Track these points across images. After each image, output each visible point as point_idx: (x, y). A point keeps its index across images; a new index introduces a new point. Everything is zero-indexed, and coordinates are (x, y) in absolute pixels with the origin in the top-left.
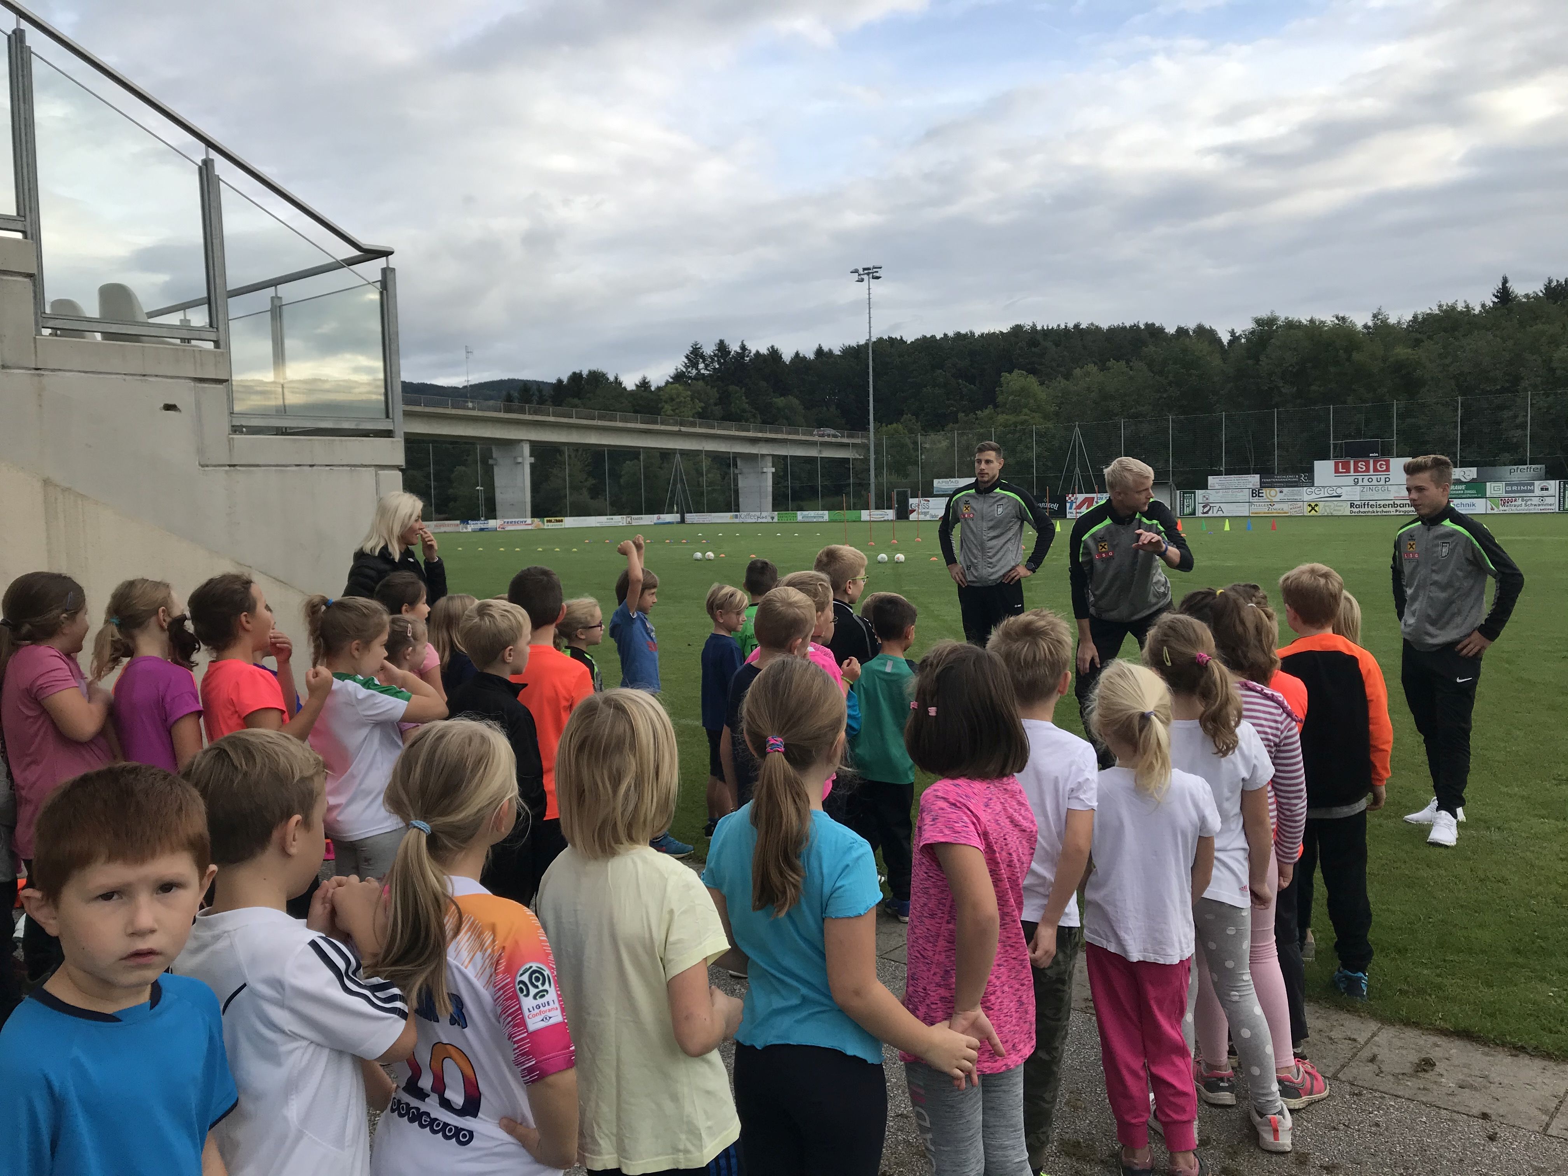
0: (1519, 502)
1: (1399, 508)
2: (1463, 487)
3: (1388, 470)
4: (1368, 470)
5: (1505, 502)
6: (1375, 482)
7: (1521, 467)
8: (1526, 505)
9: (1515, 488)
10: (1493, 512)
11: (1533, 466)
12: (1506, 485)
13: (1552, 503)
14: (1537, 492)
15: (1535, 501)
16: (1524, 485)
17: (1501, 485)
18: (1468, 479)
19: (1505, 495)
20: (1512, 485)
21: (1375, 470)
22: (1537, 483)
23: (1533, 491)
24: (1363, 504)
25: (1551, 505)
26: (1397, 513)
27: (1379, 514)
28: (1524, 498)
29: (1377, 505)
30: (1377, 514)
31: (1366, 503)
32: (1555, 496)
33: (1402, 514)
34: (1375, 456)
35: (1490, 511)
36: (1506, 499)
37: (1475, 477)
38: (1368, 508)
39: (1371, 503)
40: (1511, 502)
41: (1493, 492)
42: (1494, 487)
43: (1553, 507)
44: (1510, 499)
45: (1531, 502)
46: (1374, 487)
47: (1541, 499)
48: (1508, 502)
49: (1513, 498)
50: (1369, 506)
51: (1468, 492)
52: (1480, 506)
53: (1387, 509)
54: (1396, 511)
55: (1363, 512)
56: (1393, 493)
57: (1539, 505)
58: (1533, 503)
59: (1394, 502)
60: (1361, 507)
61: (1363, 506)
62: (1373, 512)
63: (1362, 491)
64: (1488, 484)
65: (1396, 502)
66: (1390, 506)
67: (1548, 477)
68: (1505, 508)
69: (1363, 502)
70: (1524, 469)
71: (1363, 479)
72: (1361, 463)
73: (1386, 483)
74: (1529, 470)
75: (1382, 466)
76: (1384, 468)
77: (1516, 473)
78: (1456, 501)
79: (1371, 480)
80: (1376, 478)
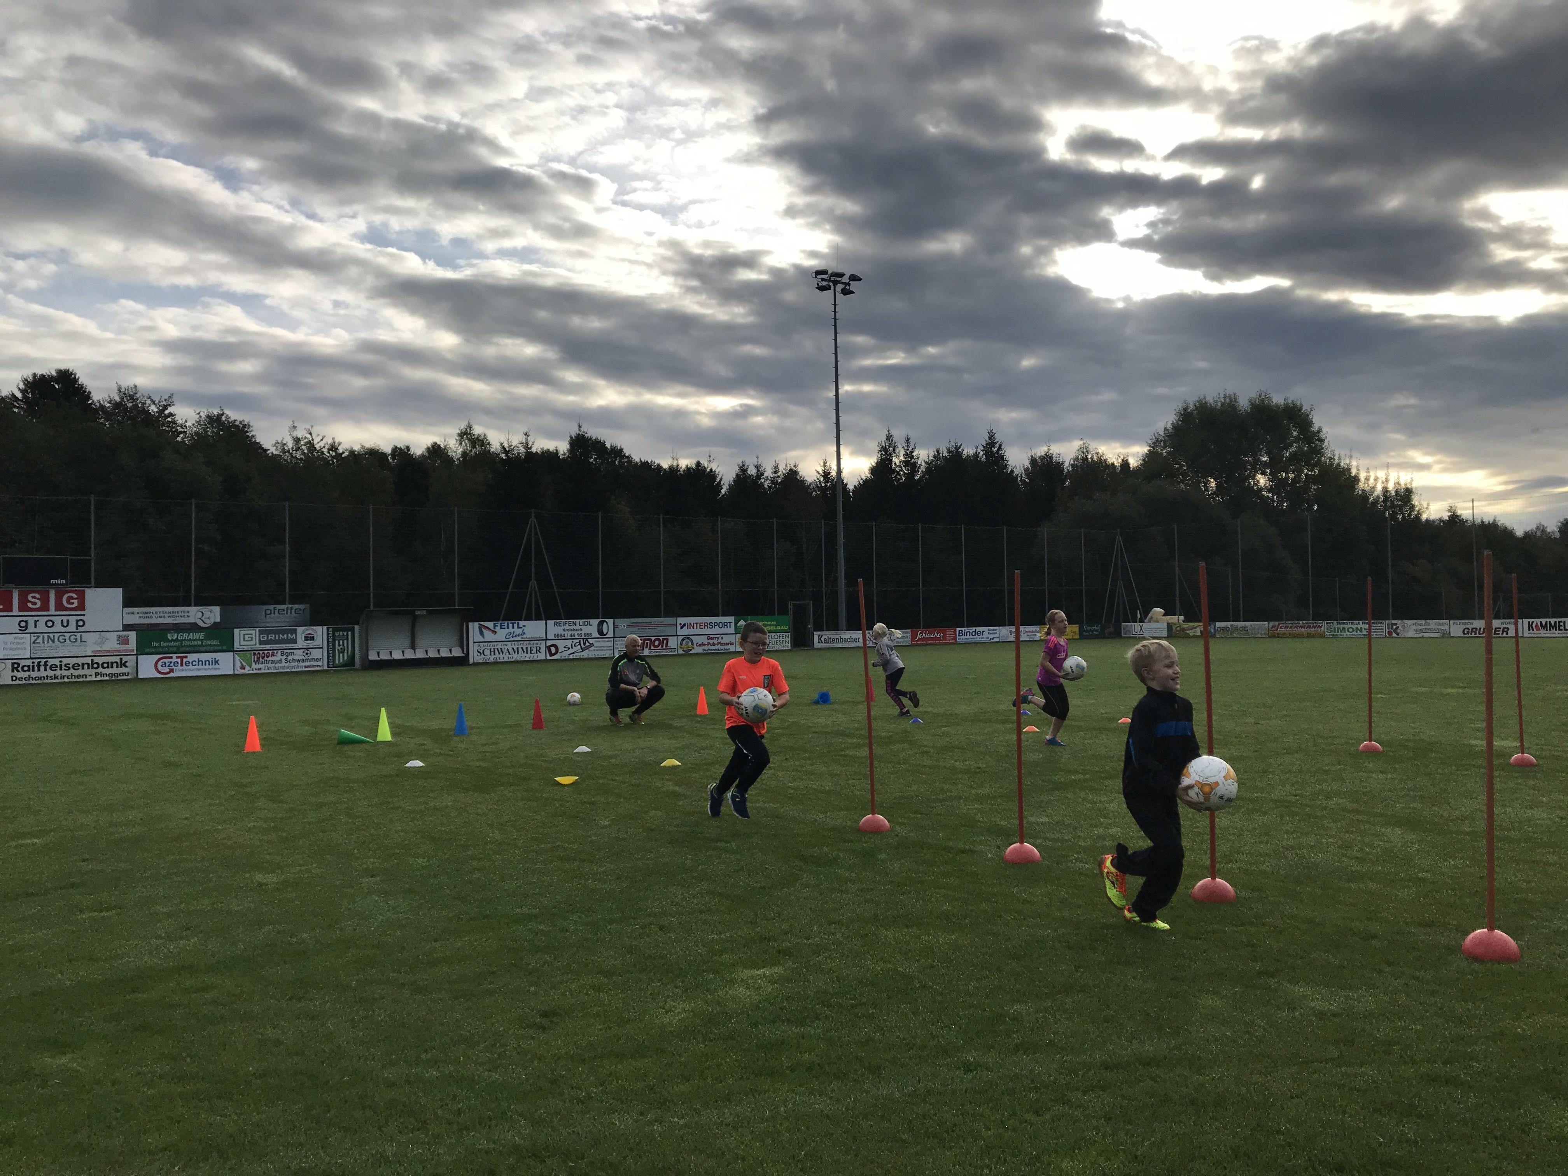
0: (278, 657)
1: (100, 670)
2: (202, 635)
3: (82, 607)
4: (45, 607)
5: (260, 656)
6: (58, 627)
7: (279, 607)
8: (287, 661)
9: (272, 637)
10: (243, 671)
11: (296, 606)
12: (261, 632)
13: (319, 656)
14: (301, 643)
15: (299, 655)
16: (283, 632)
17: (254, 632)
18: (209, 623)
19: (258, 646)
20: (268, 633)
21: (60, 607)
22: (300, 630)
23: (294, 641)
24: (36, 664)
25: (317, 660)
26: (99, 678)
27: (66, 680)
28: (285, 651)
29: (61, 665)
30: (62, 680)
31: (42, 663)
32: (322, 648)
33: (107, 678)
34: (58, 584)
35: (239, 671)
36: (261, 652)
37: (218, 620)
38: (45, 670)
39: (51, 662)
40: (268, 657)
41: (243, 643)
42: (244, 635)
43: (320, 663)
44: (266, 652)
45: (293, 656)
46: (57, 635)
47: (306, 651)
48: (263, 658)
49: (270, 652)
50: (48, 667)
51: (209, 642)
52: (226, 664)
53: (81, 672)
54: (97, 674)
55: (39, 678)
56: (91, 645)
57: (303, 661)
58: (296, 658)
59: (92, 660)
60: (33, 671)
61: (36, 668)
62: (56, 678)
63: (34, 643)
64: (236, 631)
65: (96, 660)
66: (86, 666)
67: (314, 621)
68: (260, 666)
69: (36, 661)
70: (284, 610)
71: (36, 622)
72: (33, 595)
73: (80, 629)
74: (289, 611)
75: (72, 601)
76: (76, 605)
77: (272, 615)
78: (192, 657)
79: (50, 624)
80: (62, 621)
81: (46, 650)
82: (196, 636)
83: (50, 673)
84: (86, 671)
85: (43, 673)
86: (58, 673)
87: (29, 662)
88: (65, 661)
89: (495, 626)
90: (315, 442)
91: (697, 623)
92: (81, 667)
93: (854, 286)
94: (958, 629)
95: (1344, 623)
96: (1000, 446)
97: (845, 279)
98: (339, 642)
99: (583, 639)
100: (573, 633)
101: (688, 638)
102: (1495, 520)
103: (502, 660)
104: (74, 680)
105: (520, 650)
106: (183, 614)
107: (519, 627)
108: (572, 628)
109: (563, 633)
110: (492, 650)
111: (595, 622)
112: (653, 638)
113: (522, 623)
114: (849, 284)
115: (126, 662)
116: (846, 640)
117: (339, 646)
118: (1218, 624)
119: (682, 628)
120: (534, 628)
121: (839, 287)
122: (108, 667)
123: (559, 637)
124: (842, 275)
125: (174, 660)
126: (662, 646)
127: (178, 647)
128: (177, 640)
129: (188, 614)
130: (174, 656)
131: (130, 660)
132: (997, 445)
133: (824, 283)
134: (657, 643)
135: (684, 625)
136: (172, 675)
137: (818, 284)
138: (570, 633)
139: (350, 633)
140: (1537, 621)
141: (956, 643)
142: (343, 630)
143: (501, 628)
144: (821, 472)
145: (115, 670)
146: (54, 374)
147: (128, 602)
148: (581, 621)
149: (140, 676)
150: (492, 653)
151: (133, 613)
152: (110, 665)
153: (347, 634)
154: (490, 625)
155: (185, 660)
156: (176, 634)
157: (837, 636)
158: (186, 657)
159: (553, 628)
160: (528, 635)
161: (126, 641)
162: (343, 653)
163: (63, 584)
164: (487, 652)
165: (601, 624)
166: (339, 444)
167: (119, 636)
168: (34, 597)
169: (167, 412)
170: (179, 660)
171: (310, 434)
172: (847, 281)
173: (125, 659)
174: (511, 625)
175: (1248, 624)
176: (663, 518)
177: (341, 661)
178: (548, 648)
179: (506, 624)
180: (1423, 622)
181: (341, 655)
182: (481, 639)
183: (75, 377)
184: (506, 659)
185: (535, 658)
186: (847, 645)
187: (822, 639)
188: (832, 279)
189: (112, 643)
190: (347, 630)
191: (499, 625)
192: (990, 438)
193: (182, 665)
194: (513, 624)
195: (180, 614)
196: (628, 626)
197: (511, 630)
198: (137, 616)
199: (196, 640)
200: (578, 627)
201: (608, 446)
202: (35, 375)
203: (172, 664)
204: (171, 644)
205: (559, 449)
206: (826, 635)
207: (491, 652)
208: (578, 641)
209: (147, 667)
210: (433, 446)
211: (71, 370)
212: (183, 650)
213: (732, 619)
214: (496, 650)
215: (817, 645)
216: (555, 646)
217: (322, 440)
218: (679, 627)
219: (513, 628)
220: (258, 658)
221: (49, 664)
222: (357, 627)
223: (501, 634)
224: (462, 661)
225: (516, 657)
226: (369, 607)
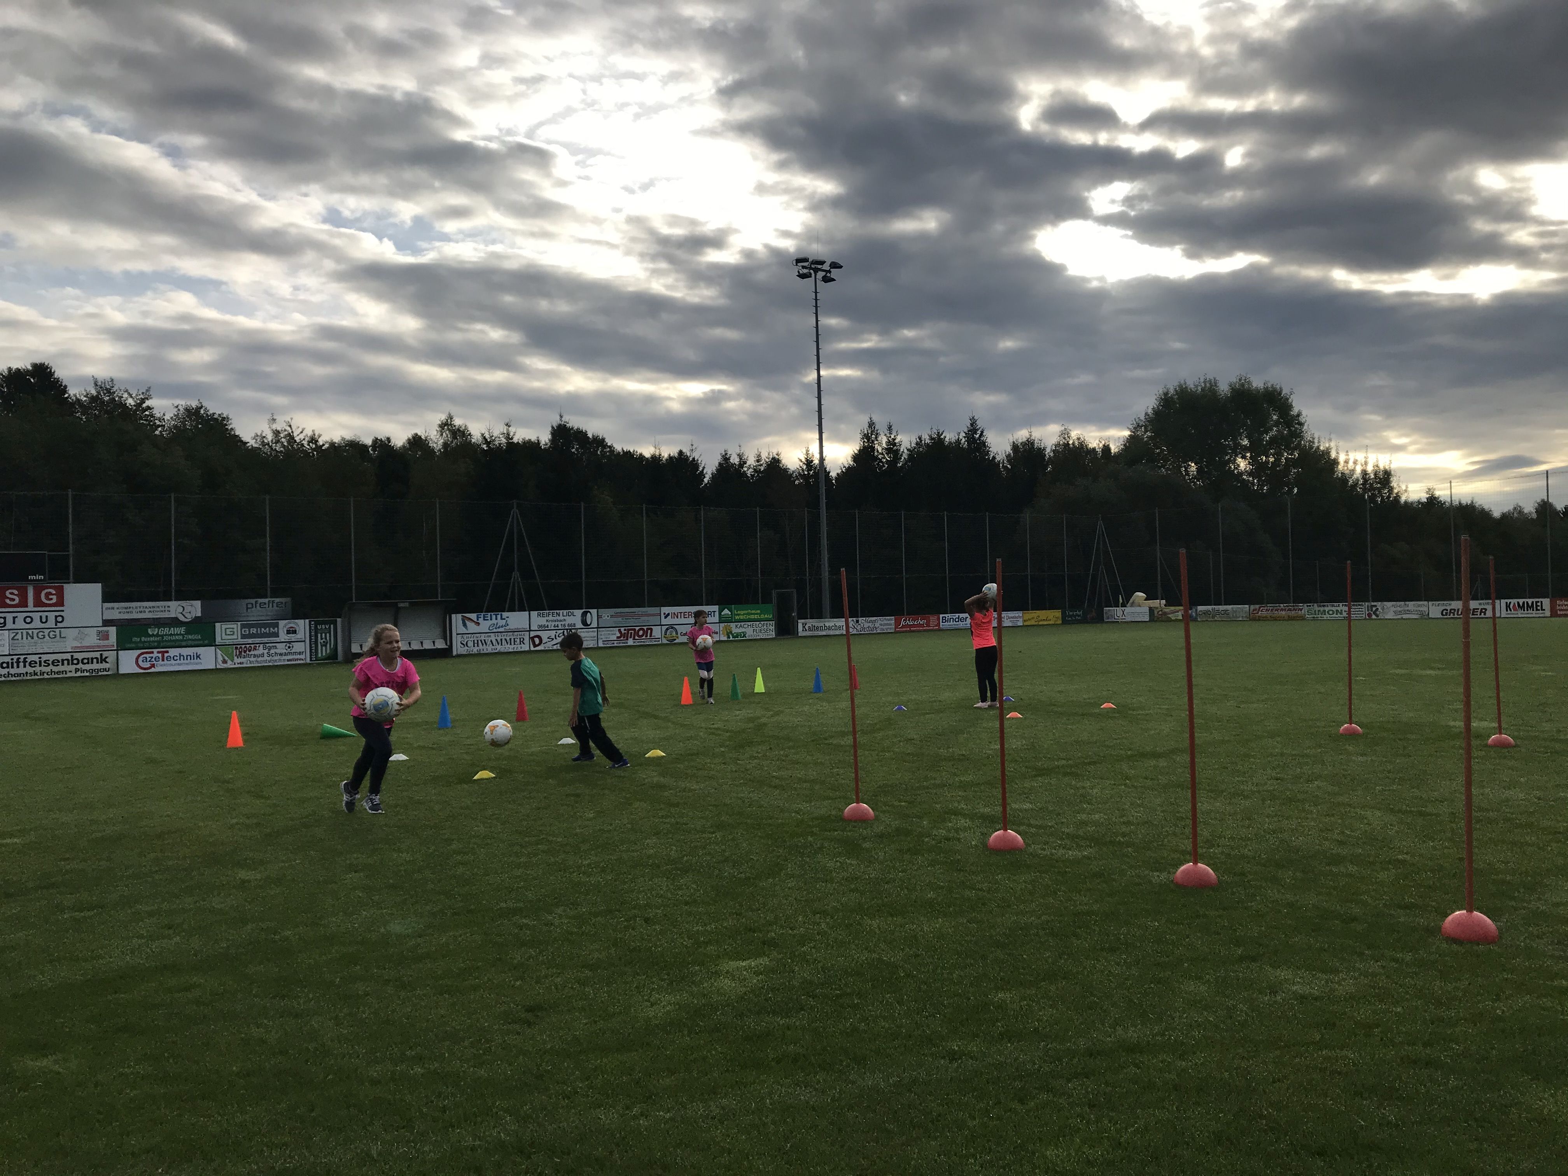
0: (261, 651)
1: (80, 666)
2: (182, 630)
3: (61, 602)
4: (24, 603)
5: (242, 650)
6: (37, 623)
7: (260, 600)
8: (269, 655)
9: (253, 631)
10: (225, 666)
11: (277, 600)
12: (243, 626)
13: (301, 651)
14: (283, 636)
15: (281, 648)
16: (265, 626)
17: (236, 627)
18: (189, 618)
19: (240, 640)
20: (249, 626)
21: (38, 603)
22: (282, 623)
23: (277, 635)
24: (15, 660)
25: (300, 653)
26: (79, 674)
27: (46, 676)
28: (267, 645)
29: (40, 662)
30: (42, 677)
31: (21, 660)
32: (304, 641)
33: (88, 674)
34: (36, 580)
35: (221, 666)
36: (243, 646)
37: (200, 615)
38: (25, 666)
39: (30, 658)
40: (250, 651)
41: (224, 637)
42: (226, 629)
43: (302, 657)
44: (248, 646)
45: (275, 650)
46: (35, 631)
47: (288, 645)
48: (245, 652)
49: (252, 646)
50: (27, 664)
51: (190, 637)
52: (208, 658)
53: (60, 668)
54: (77, 670)
55: (19, 675)
56: (70, 641)
57: (286, 654)
58: (278, 651)
59: (72, 656)
60: (12, 667)
61: (15, 665)
62: (36, 674)
63: (13, 639)
64: (218, 625)
65: (76, 656)
66: (66, 662)
67: (296, 616)
68: (242, 660)
69: (15, 658)
70: (265, 604)
71: (14, 618)
72: (10, 591)
73: (59, 625)
74: (271, 604)
75: (51, 597)
76: (54, 601)
77: (254, 608)
78: (173, 652)
79: (28, 620)
80: (41, 617)
81: (26, 646)
82: (177, 630)
83: (29, 669)
84: (66, 667)
85: (22, 670)
86: (38, 669)
87: (8, 659)
88: (44, 657)
89: (478, 618)
90: (295, 434)
91: (681, 613)
92: (60, 664)
93: (835, 273)
94: (941, 616)
95: (1324, 606)
96: (982, 432)
97: (826, 267)
98: (321, 636)
99: (567, 629)
100: (556, 623)
101: (672, 628)
102: (1472, 502)
103: (485, 651)
104: (54, 676)
105: (504, 641)
106: (163, 609)
107: (502, 619)
108: (555, 618)
109: (546, 624)
110: (476, 642)
111: (578, 613)
112: (637, 628)
113: (505, 614)
114: (830, 272)
115: (106, 658)
116: (829, 628)
117: (322, 639)
118: (1200, 608)
119: (666, 617)
120: (517, 619)
121: (820, 275)
122: (88, 663)
123: (543, 628)
124: (822, 263)
125: (155, 655)
126: (647, 636)
127: (159, 642)
128: (157, 635)
129: (169, 609)
130: (155, 651)
131: (111, 656)
132: (979, 432)
133: (805, 271)
134: (641, 633)
135: (668, 614)
136: (153, 670)
137: (799, 272)
138: (553, 623)
139: (332, 626)
140: (1514, 601)
141: (940, 630)
142: (324, 623)
143: (484, 620)
144: (804, 460)
145: (95, 666)
146: (30, 368)
147: (107, 598)
148: (565, 612)
149: (121, 671)
150: (476, 645)
151: (113, 608)
152: (90, 661)
153: (330, 627)
154: (473, 616)
155: (166, 655)
156: (157, 629)
157: (822, 624)
158: (167, 652)
159: (537, 619)
160: (512, 626)
161: (106, 637)
162: (326, 646)
163: (41, 580)
164: (470, 644)
165: (584, 615)
166: (320, 436)
167: (99, 632)
168: (12, 593)
169: (144, 405)
170: (160, 655)
171: (290, 426)
172: (828, 268)
173: (105, 654)
174: (494, 617)
175: (1229, 607)
176: (646, 507)
177: (324, 654)
178: (532, 639)
179: (489, 616)
180: (1402, 603)
181: (324, 648)
182: (464, 630)
183: (51, 371)
184: (490, 651)
185: (519, 649)
186: (831, 633)
187: (807, 627)
188: (813, 266)
189: (92, 639)
190: (330, 623)
191: (482, 616)
192: (972, 425)
193: (163, 660)
194: (496, 615)
195: (161, 609)
196: (612, 616)
197: (494, 621)
198: (118, 611)
199: (177, 634)
200: (561, 618)
201: (590, 435)
202: (10, 369)
203: (153, 660)
204: (152, 639)
205: (540, 439)
206: (810, 622)
207: (474, 643)
208: (562, 631)
209: (128, 662)
210: (414, 438)
211: (46, 364)
212: (164, 645)
213: (716, 608)
214: (480, 642)
215: (801, 633)
216: (538, 636)
217: (302, 432)
218: (663, 616)
219: (496, 619)
220: (240, 652)
221: (29, 660)
222: (339, 620)
223: (485, 626)
224: (446, 653)
225: (499, 648)
226: (352, 600)
